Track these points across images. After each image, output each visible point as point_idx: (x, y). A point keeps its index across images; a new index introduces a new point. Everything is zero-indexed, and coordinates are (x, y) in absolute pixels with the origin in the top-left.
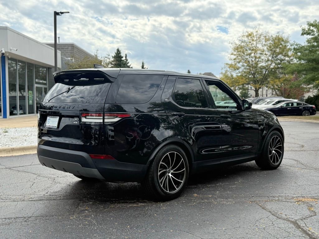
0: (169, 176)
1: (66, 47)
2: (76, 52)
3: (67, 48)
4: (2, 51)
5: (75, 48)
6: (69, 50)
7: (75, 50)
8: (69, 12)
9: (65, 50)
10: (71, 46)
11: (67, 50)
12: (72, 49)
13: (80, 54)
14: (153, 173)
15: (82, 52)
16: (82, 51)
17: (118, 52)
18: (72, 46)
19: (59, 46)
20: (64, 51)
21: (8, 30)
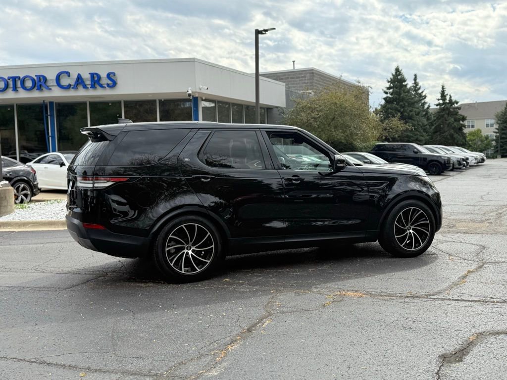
0: (187, 253)
1: (303, 75)
2: (317, 80)
3: (305, 77)
4: (188, 91)
5: (317, 74)
6: (306, 78)
7: (315, 78)
8: (275, 29)
9: (301, 79)
10: (310, 73)
11: (304, 79)
12: (310, 76)
13: (325, 83)
14: (157, 249)
15: (330, 80)
16: (330, 78)
17: (398, 73)
18: (312, 73)
19: (294, 75)
20: (300, 81)
21: (196, 63)
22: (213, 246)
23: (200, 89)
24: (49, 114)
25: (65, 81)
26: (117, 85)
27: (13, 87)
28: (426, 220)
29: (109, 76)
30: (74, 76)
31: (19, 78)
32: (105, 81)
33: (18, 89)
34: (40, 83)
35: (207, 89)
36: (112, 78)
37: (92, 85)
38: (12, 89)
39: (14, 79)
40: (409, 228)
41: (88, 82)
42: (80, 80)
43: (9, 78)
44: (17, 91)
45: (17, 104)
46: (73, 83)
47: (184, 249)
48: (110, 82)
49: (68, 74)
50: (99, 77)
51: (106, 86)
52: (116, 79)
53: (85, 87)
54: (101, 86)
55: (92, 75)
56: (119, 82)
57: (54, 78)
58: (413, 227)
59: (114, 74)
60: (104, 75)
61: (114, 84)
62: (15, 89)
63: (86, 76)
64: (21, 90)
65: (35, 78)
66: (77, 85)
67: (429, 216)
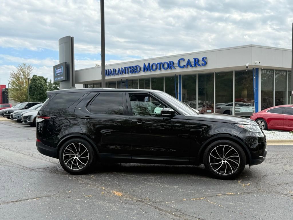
0: (76, 159)
4: (246, 65)
21: (252, 48)
22: (88, 156)
23: (255, 63)
24: (179, 81)
25: (182, 64)
26: (207, 64)
27: (159, 69)
28: (237, 155)
29: (203, 59)
30: (186, 61)
31: (162, 63)
32: (201, 62)
33: (161, 69)
34: (171, 65)
35: (260, 63)
36: (205, 60)
37: (194, 65)
38: (158, 69)
39: (160, 64)
40: (224, 159)
41: (193, 64)
42: (189, 63)
43: (158, 64)
44: (161, 70)
45: (165, 77)
46: (185, 65)
47: (75, 156)
48: (203, 63)
49: (184, 60)
50: (198, 60)
51: (201, 65)
52: (207, 61)
53: (191, 66)
54: (199, 65)
55: (195, 59)
56: (209, 62)
57: (177, 62)
58: (227, 159)
59: (206, 58)
60: (200, 59)
61: (206, 64)
62: (160, 69)
63: (192, 60)
64: (162, 69)
65: (169, 63)
66: (188, 65)
67: (239, 152)
